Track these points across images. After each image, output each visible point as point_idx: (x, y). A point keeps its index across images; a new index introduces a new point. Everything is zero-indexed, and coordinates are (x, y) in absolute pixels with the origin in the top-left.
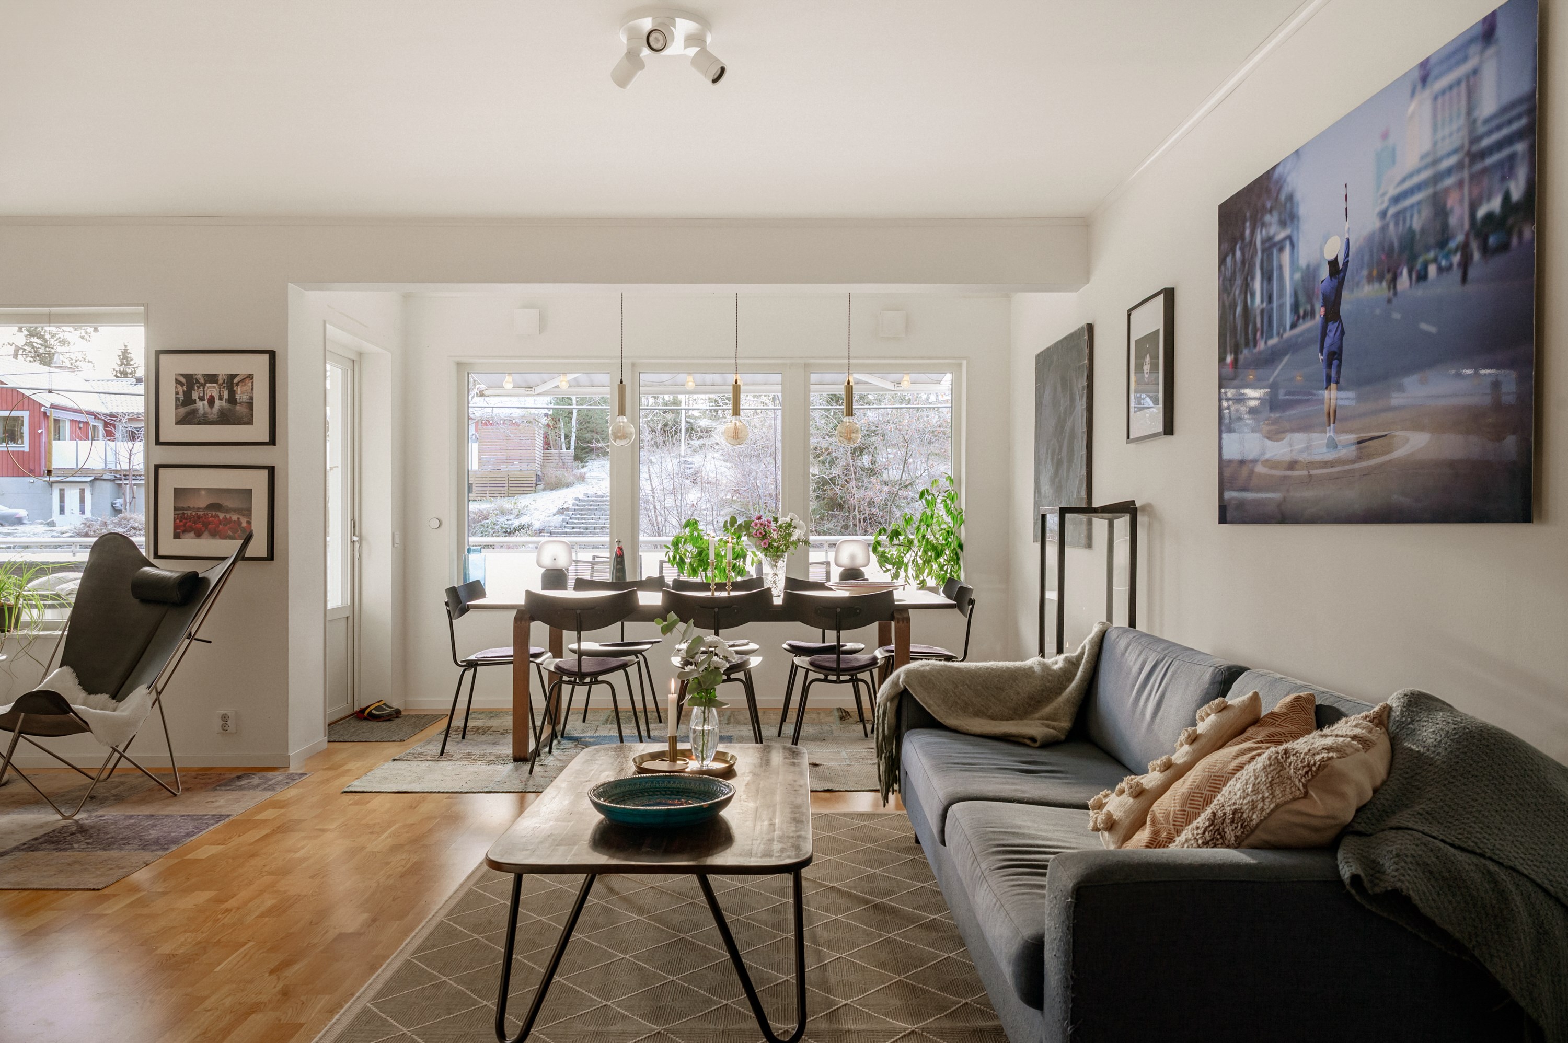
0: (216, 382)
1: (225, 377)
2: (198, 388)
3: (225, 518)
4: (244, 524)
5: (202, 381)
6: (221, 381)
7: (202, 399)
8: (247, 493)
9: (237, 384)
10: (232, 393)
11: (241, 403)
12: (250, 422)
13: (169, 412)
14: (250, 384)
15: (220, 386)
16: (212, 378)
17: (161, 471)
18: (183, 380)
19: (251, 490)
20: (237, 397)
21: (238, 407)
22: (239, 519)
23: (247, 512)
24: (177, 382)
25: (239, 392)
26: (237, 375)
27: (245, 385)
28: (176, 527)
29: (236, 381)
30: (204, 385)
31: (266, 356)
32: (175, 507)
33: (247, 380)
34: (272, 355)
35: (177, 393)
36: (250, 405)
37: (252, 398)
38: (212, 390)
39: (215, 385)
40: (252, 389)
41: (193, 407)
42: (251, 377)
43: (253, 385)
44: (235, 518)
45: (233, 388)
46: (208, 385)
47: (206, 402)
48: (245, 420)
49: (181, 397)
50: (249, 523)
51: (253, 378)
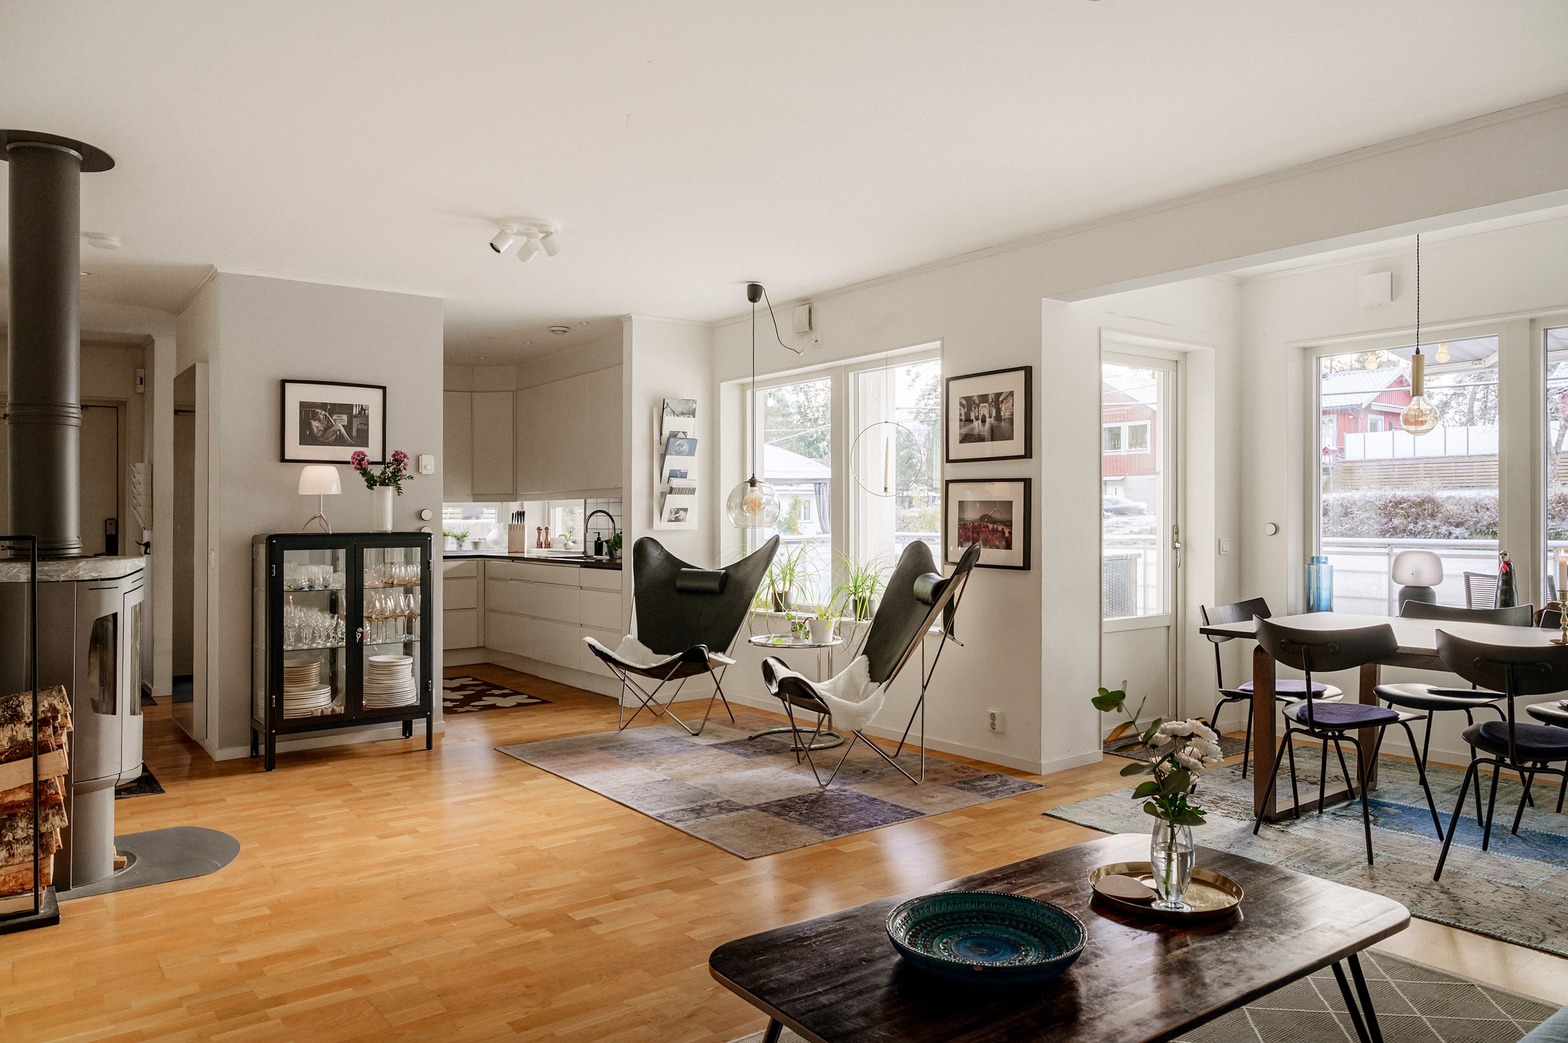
0: (986, 401)
1: (993, 396)
2: (975, 408)
3: (993, 529)
4: (1007, 535)
5: (977, 402)
6: (990, 400)
7: (977, 419)
9: (1002, 402)
10: (998, 410)
11: (1005, 420)
12: (1011, 437)
13: (956, 430)
14: (1011, 401)
15: (989, 405)
16: (984, 398)
17: (951, 485)
18: (964, 402)
19: (1012, 502)
20: (1002, 414)
21: (1003, 424)
22: (1003, 529)
23: (1009, 524)
24: (961, 404)
25: (1003, 409)
26: (1002, 393)
27: (1007, 402)
28: (960, 537)
29: (1001, 399)
30: (978, 406)
31: (1023, 373)
32: (959, 519)
33: (1010, 398)
34: (1028, 371)
35: (961, 415)
36: (1011, 421)
37: (1012, 414)
38: (984, 409)
39: (986, 404)
40: (1013, 405)
41: (971, 426)
42: (1011, 394)
43: (1013, 402)
44: (1000, 528)
45: (999, 405)
46: (981, 405)
47: (980, 421)
48: (1008, 435)
49: (963, 418)
50: (1010, 533)
51: (1013, 396)
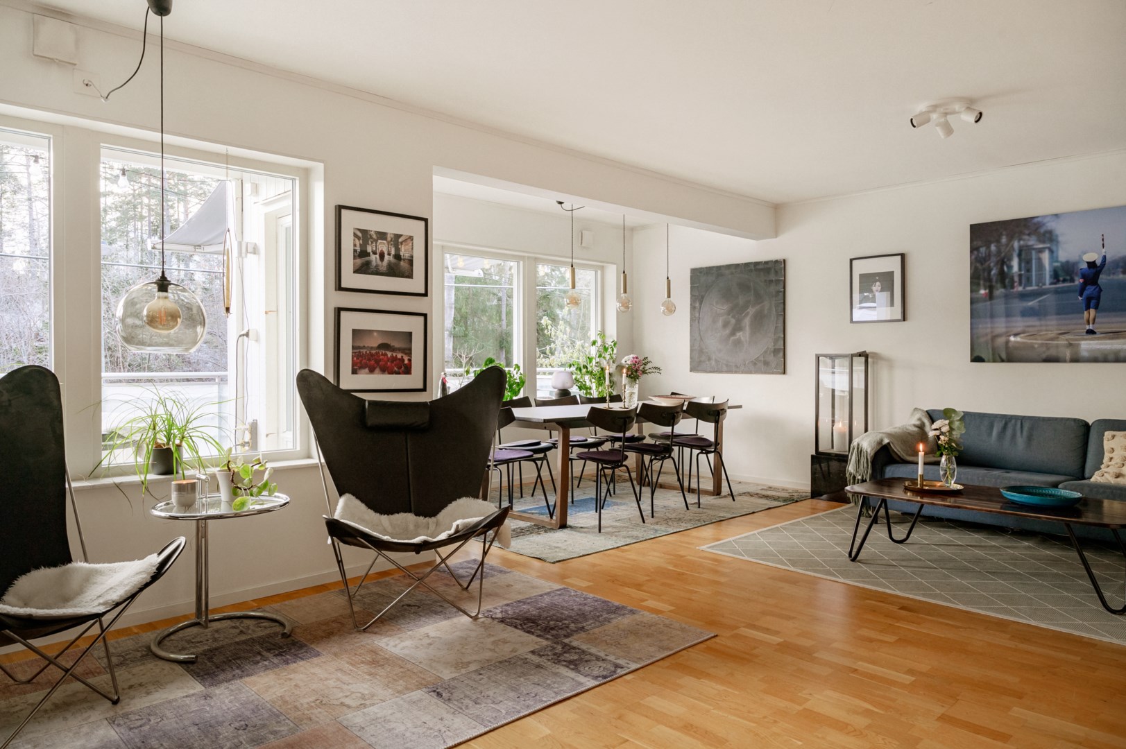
0: (386, 239)
1: (392, 236)
2: (372, 242)
3: (392, 356)
4: (406, 362)
5: (374, 237)
6: (389, 239)
7: (375, 253)
8: (409, 336)
9: (402, 243)
10: (398, 250)
11: (404, 260)
12: (410, 276)
13: (348, 262)
14: (411, 244)
15: (388, 243)
16: (382, 235)
17: (342, 313)
18: (359, 234)
19: (410, 334)
20: (402, 254)
21: (402, 263)
22: (402, 357)
23: (408, 351)
24: (355, 235)
25: (403, 250)
26: (401, 236)
27: (407, 245)
28: (354, 364)
29: (400, 240)
30: (376, 241)
32: (353, 347)
33: (409, 241)
34: (426, 222)
35: (355, 245)
36: (411, 262)
37: (412, 257)
38: (382, 246)
39: (385, 242)
40: (412, 249)
41: (367, 259)
42: (411, 238)
43: (412, 245)
44: (399, 356)
45: (398, 246)
46: (379, 241)
47: (378, 256)
48: (407, 274)
49: (358, 249)
50: (410, 360)
51: (412, 240)
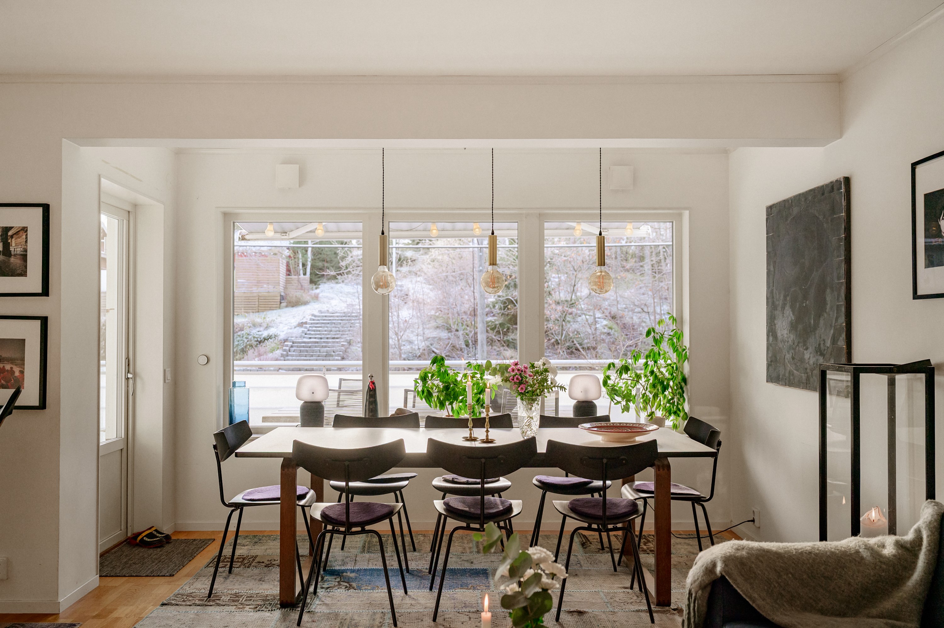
4: (17, 374)
8: (22, 342)
9: (12, 237)
10: (6, 245)
11: (15, 255)
12: (23, 273)
14: (24, 237)
19: (23, 341)
20: (12, 249)
21: (12, 259)
22: (11, 368)
23: (20, 361)
25: (13, 244)
26: (11, 228)
27: (19, 238)
29: (10, 233)
31: (40, 210)
33: (21, 233)
34: (46, 208)
36: (24, 257)
37: (26, 251)
40: (26, 242)
42: (25, 230)
43: (27, 238)
44: (7, 367)
45: (7, 239)
48: (19, 271)
50: (22, 372)
51: (27, 231)
